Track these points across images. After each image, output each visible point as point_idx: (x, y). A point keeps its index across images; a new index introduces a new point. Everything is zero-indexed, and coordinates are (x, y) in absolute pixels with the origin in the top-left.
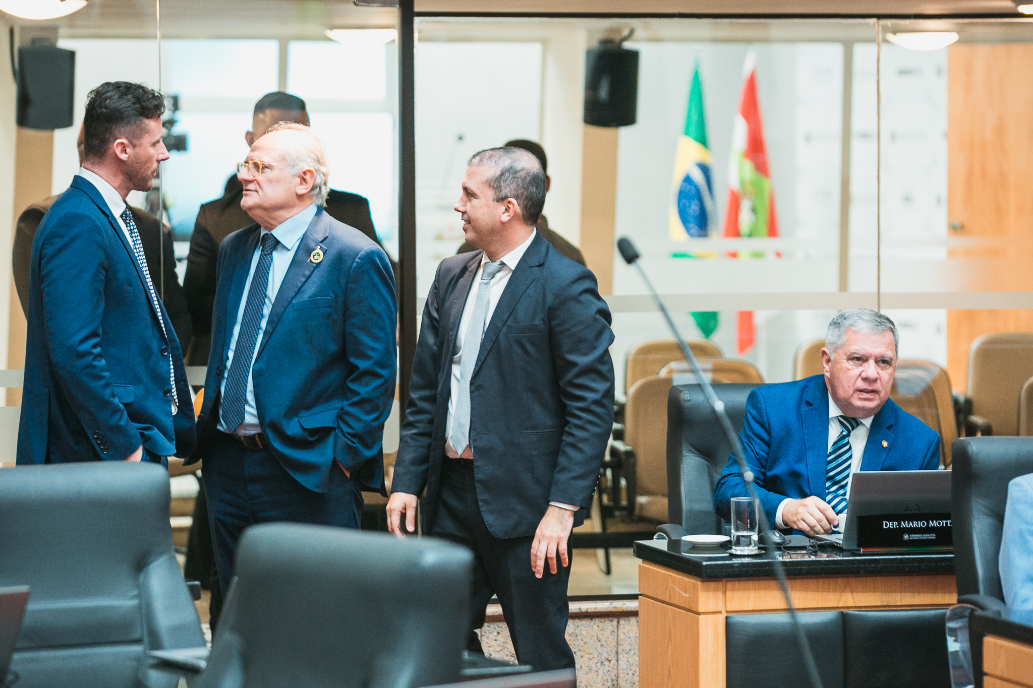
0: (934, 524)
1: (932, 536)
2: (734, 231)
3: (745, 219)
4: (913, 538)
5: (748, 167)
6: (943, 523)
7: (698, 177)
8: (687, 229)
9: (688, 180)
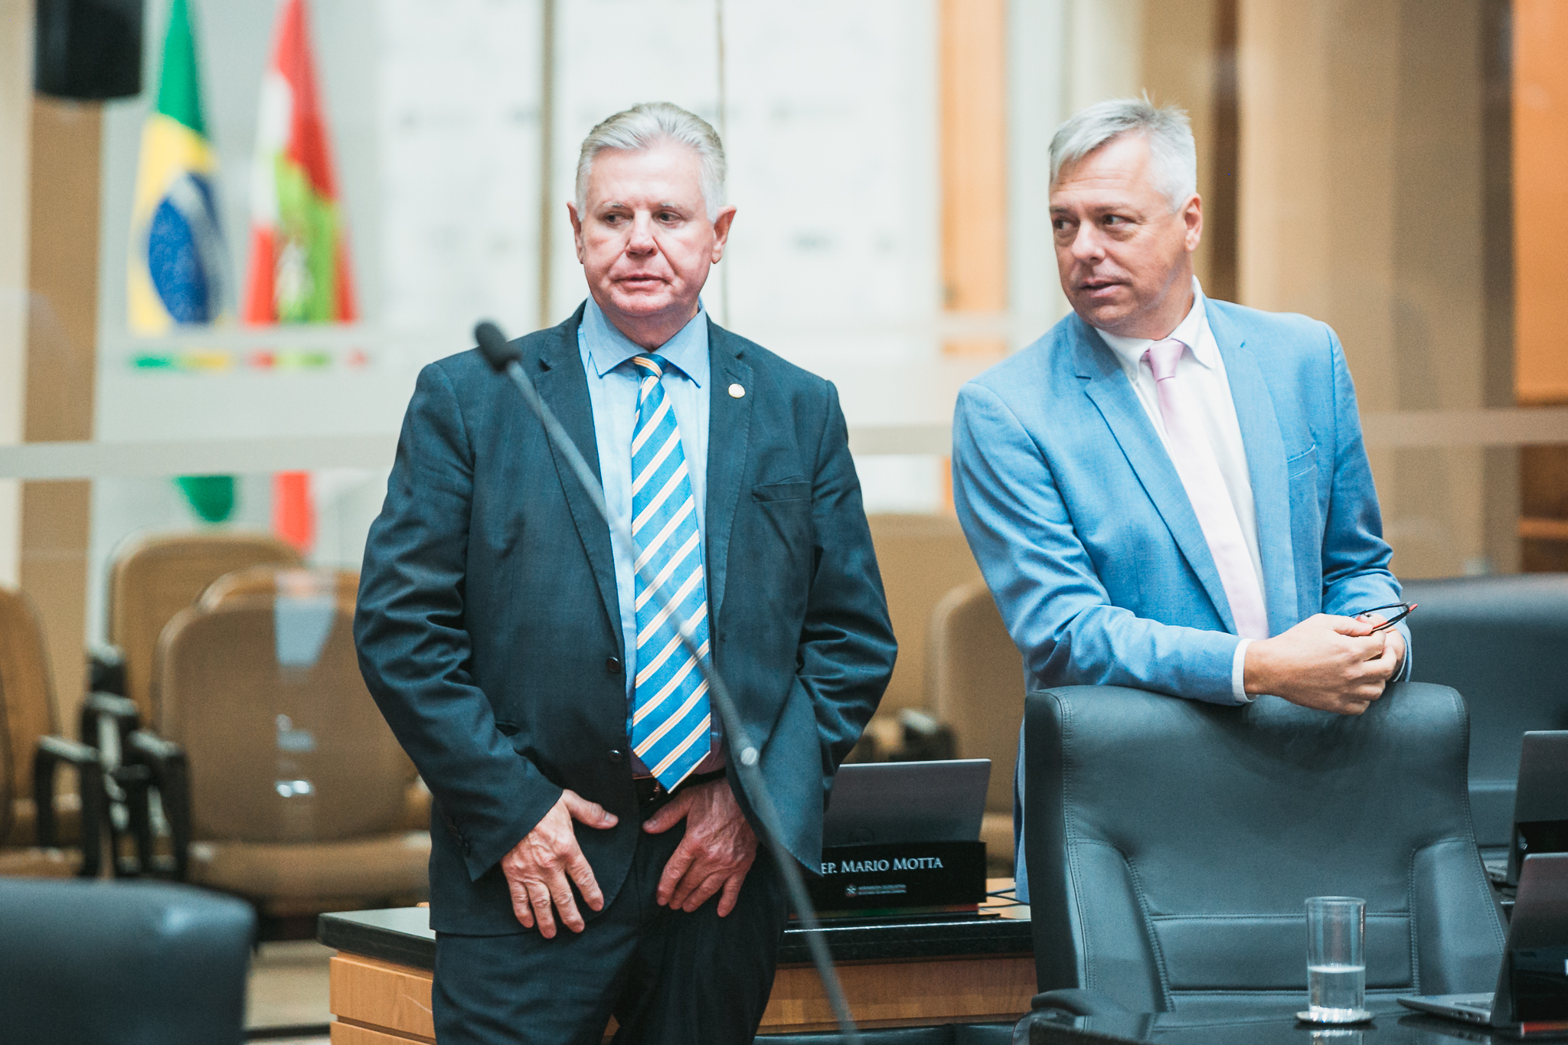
0: (902, 864)
1: (899, 889)
2: (266, 311)
3: (291, 287)
4: (865, 893)
5: (295, 182)
6: (919, 862)
7: (187, 200)
8: (170, 307)
9: (167, 210)
